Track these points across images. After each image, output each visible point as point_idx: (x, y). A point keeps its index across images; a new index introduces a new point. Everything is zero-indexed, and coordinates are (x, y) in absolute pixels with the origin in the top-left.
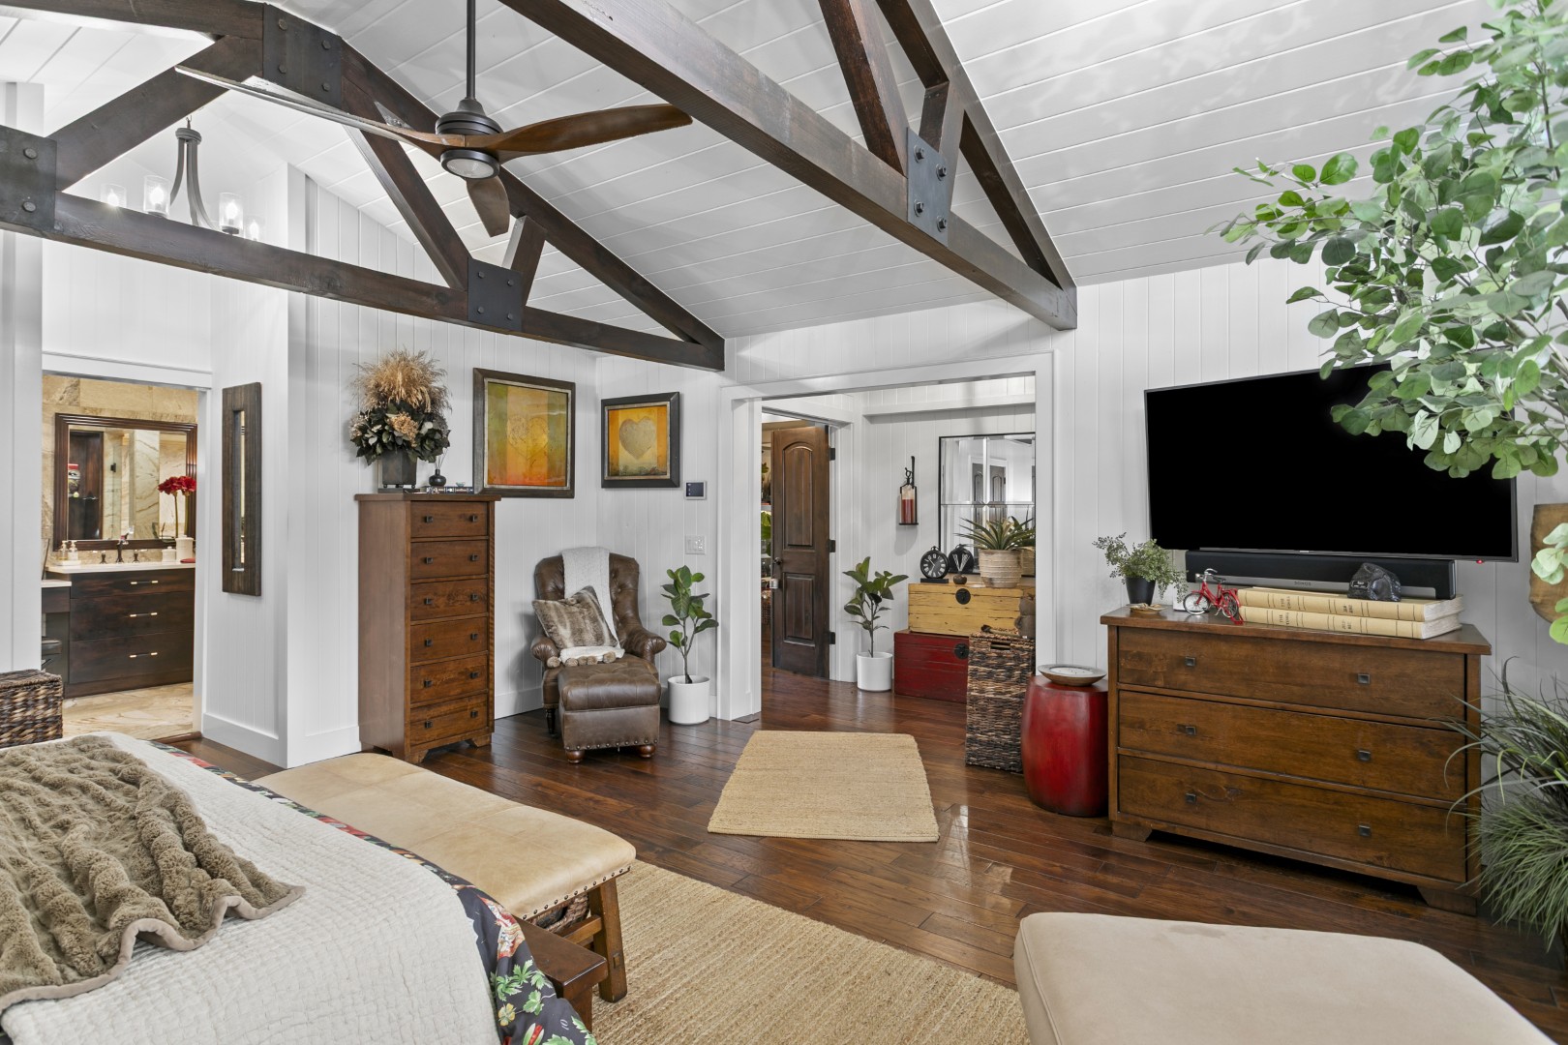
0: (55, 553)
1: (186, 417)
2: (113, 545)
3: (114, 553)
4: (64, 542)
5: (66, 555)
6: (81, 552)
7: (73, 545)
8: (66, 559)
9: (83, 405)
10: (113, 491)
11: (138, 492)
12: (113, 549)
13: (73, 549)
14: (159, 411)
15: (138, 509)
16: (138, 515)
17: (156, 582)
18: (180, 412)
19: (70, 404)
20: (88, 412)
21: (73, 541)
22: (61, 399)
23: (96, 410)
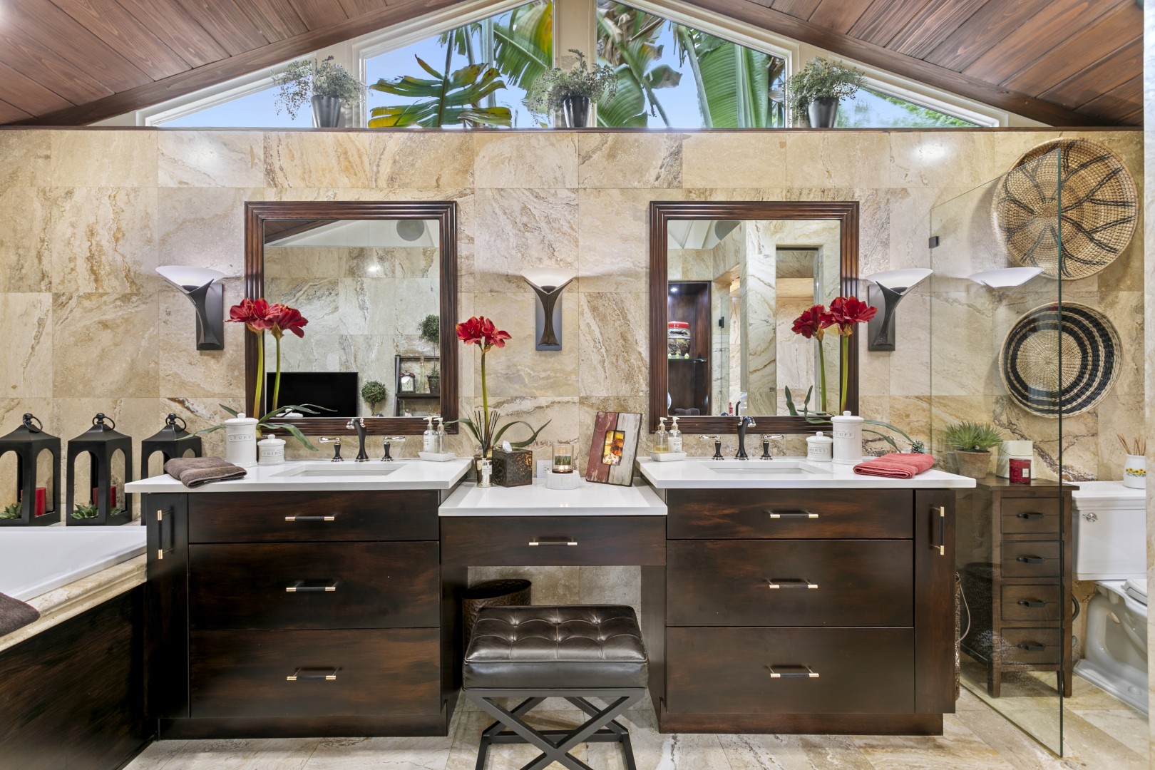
0: (651, 437)
1: (838, 190)
2: (731, 425)
3: (730, 441)
4: (662, 419)
5: (665, 441)
6: (685, 436)
7: (675, 424)
8: (666, 450)
9: (687, 185)
10: (721, 350)
11: (752, 346)
12: (730, 432)
13: (675, 432)
14: (797, 184)
15: (751, 370)
16: (753, 378)
17: (816, 516)
18: (829, 184)
19: (669, 186)
20: (694, 197)
21: (675, 418)
22: (657, 179)
23: (703, 192)
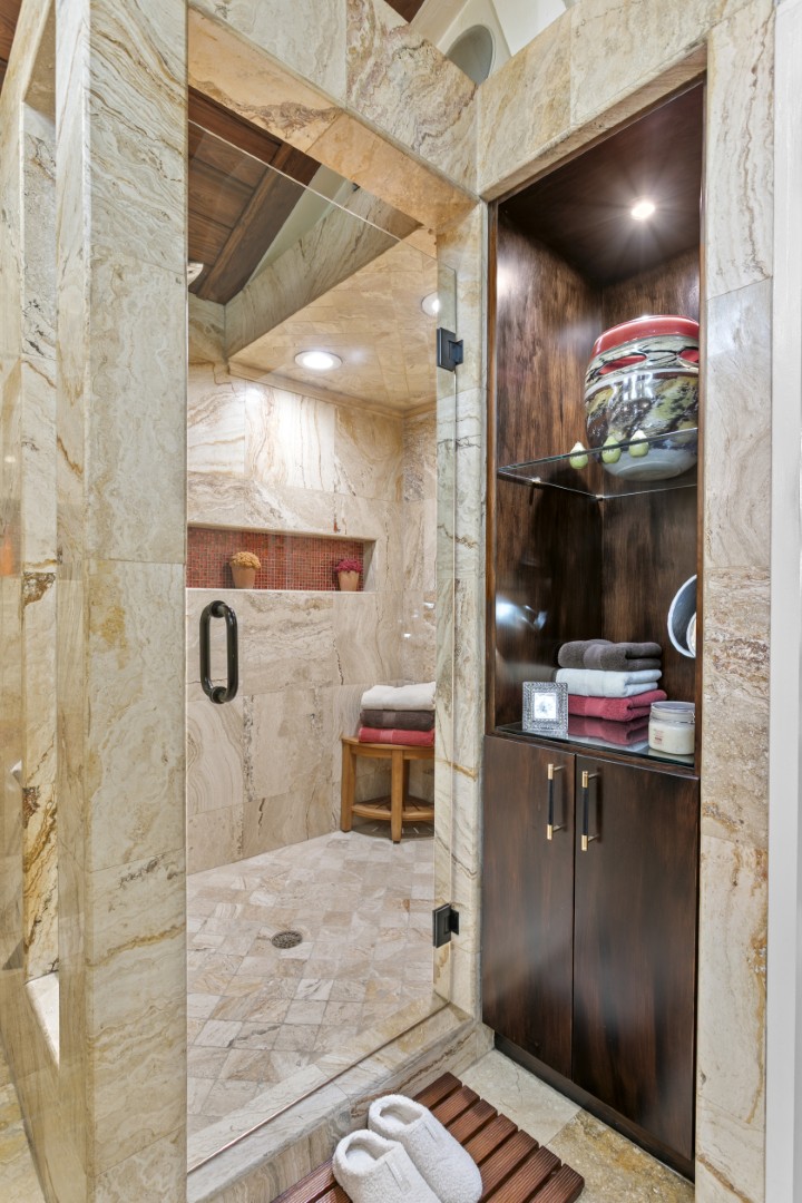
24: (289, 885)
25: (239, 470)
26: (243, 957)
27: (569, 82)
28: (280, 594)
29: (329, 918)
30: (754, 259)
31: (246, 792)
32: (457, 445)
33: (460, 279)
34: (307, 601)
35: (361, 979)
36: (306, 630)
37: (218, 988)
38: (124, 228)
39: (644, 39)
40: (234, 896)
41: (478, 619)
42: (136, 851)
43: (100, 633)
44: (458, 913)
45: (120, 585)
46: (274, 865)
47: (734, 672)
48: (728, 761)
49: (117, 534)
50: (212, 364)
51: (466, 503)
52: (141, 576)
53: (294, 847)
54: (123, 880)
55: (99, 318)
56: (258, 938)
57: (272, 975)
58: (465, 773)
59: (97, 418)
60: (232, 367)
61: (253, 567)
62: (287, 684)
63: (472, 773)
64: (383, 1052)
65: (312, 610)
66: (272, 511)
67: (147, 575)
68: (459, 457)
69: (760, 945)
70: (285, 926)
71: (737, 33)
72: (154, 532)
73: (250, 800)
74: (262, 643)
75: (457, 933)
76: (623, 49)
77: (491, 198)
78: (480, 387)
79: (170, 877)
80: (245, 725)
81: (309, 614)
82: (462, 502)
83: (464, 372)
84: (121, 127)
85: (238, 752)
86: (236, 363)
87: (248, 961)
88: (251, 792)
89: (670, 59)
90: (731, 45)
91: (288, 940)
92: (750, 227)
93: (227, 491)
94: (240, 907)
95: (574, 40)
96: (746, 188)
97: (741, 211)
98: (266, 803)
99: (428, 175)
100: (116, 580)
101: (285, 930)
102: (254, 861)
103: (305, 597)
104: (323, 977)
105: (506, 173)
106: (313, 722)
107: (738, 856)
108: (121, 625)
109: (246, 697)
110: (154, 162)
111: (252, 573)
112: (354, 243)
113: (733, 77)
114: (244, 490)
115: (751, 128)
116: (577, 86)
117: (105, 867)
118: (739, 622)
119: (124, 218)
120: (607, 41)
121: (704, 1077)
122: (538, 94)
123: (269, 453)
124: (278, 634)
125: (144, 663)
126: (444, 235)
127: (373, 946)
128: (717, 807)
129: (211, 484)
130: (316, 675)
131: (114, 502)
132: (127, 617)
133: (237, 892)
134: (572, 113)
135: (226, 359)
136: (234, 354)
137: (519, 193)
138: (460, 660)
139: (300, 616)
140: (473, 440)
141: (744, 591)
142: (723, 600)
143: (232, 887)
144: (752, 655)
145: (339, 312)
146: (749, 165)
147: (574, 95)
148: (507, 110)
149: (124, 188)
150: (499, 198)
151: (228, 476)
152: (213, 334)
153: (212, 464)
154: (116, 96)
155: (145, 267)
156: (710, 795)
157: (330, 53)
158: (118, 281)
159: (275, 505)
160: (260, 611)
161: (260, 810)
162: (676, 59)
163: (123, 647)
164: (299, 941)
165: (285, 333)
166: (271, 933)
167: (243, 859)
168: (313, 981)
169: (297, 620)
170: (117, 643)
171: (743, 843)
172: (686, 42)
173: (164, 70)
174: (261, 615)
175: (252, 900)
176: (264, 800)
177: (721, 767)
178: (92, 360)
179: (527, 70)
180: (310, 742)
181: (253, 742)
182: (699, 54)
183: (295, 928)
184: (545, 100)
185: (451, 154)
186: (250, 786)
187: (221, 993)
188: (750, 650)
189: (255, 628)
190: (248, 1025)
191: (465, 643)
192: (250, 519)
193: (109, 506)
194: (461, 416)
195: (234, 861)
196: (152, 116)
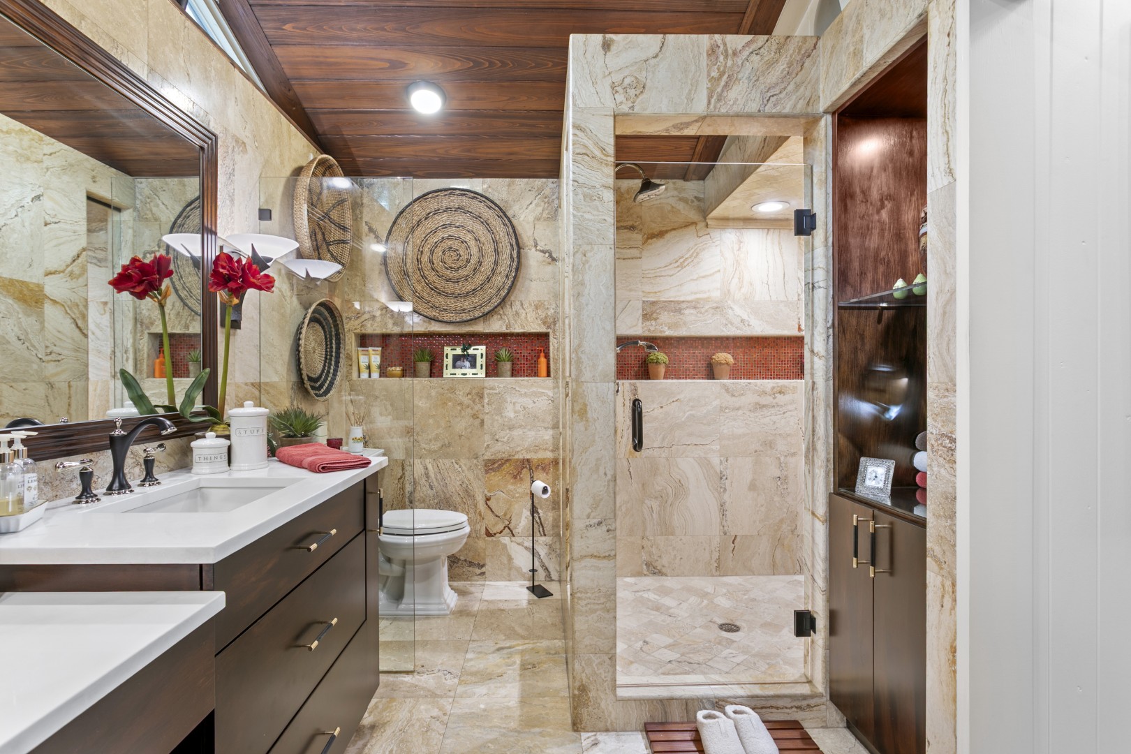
24: (746, 599)
25: (716, 294)
26: (696, 628)
27: (862, 37)
28: (750, 383)
29: (765, 625)
30: (949, 167)
31: (721, 527)
32: (813, 287)
33: (815, 170)
34: (773, 388)
35: (768, 661)
36: (773, 411)
37: (674, 636)
38: (586, 234)
39: (898, 9)
40: (705, 595)
41: (826, 411)
42: (593, 514)
43: (577, 414)
44: (815, 619)
45: (585, 393)
46: (741, 585)
47: (941, 456)
48: (938, 519)
49: (584, 370)
50: (695, 223)
51: (818, 328)
52: (594, 389)
53: (761, 577)
54: (587, 526)
55: (576, 277)
56: (711, 621)
57: (710, 641)
58: (818, 518)
59: (576, 320)
60: (710, 222)
61: (727, 364)
62: (756, 451)
63: (821, 519)
64: (748, 686)
65: (778, 395)
66: (742, 321)
67: (597, 388)
68: (815, 295)
69: (954, 650)
70: (732, 620)
71: (940, 9)
72: (600, 368)
73: (725, 534)
74: (735, 420)
75: (815, 632)
76: (888, 16)
77: (831, 110)
78: (826, 246)
79: (608, 531)
80: (721, 478)
81: (775, 398)
82: (816, 327)
83: (817, 235)
84: (585, 189)
85: (715, 497)
86: (712, 219)
87: (699, 630)
88: (726, 528)
89: (909, 24)
90: (938, 17)
91: (731, 628)
92: (947, 145)
93: (706, 311)
94: (705, 602)
95: (865, 8)
96: (945, 117)
97: (943, 133)
98: (738, 539)
99: (775, 119)
100: (584, 391)
101: (730, 622)
102: (726, 579)
103: (772, 385)
104: (742, 652)
105: (834, 98)
106: (779, 483)
107: (943, 586)
108: (586, 411)
109: (722, 459)
110: (599, 198)
111: (728, 368)
112: (763, 142)
113: (939, 39)
114: (719, 308)
115: (947, 76)
116: (866, 40)
117: (579, 518)
118: (943, 421)
119: (586, 229)
120: (880, 10)
121: (929, 743)
122: (848, 44)
123: (739, 279)
124: (748, 413)
125: (596, 429)
126: (807, 138)
127: (789, 648)
128: (933, 551)
129: (695, 308)
130: (781, 446)
131: (583, 356)
132: (588, 407)
133: (707, 594)
134: (864, 59)
135: (705, 218)
136: (710, 213)
137: (848, 106)
138: (815, 439)
139: (767, 400)
140: (822, 284)
141: (946, 400)
142: (935, 405)
143: (705, 590)
144: (950, 445)
145: (768, 181)
146: (947, 102)
147: (865, 46)
148: (834, 54)
149: (587, 216)
150: (838, 109)
151: (707, 300)
152: (696, 203)
153: (696, 293)
154: (583, 178)
155: (596, 247)
156: (931, 542)
157: (695, 91)
158: (584, 258)
159: (745, 317)
160: (733, 396)
161: (733, 543)
162: (913, 24)
163: (587, 421)
164: (737, 631)
165: (736, 198)
166: (720, 621)
167: (720, 576)
168: (734, 652)
169: (764, 403)
170: (584, 419)
171: (946, 577)
172: (916, 14)
173: (603, 154)
174: (734, 399)
175: (716, 601)
176: (736, 536)
177: (935, 523)
178: (573, 296)
179: (844, 27)
180: (776, 499)
181: (727, 492)
182: (923, 22)
183: (738, 624)
184: (852, 49)
185: (794, 97)
186: (724, 523)
187: (675, 639)
188: (948, 441)
189: (730, 409)
190: (683, 657)
191: (818, 426)
192: (724, 329)
193: (581, 358)
194: (815, 266)
195: (713, 576)
196: (598, 178)
